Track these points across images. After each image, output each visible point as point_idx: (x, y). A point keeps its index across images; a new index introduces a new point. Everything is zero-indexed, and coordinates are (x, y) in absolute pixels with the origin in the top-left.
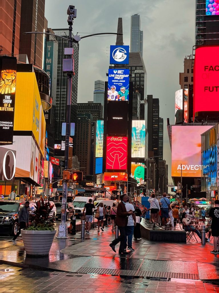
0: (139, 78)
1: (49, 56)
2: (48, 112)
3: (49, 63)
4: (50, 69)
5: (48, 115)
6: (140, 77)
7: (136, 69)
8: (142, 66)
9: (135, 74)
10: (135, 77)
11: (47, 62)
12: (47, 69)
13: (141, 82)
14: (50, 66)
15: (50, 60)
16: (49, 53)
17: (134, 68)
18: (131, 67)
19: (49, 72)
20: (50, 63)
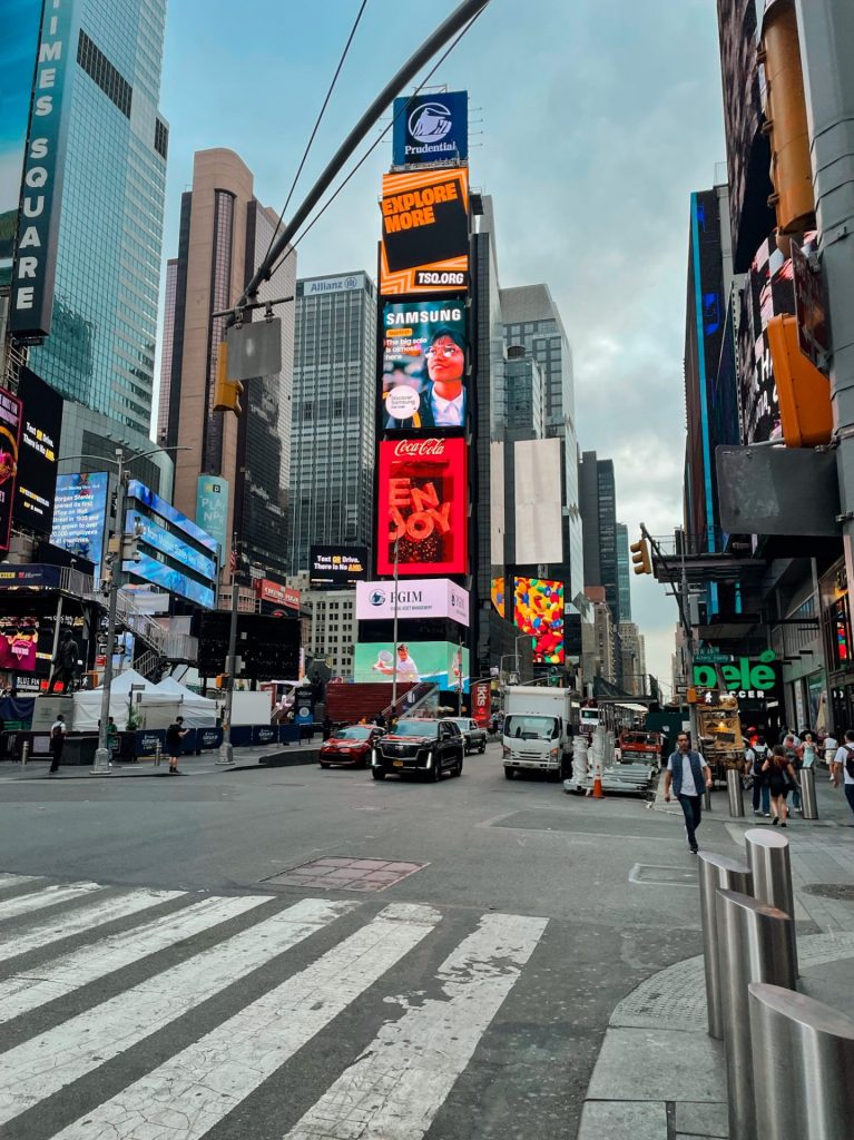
0: (544, 353)
1: (53, 31)
2: (32, 274)
3: (50, 59)
4: (52, 84)
5: (31, 290)
6: (548, 350)
7: (536, 330)
8: (554, 320)
9: (535, 341)
10: (535, 351)
11: (42, 59)
12: (41, 86)
13: (553, 364)
14: (53, 71)
15: (58, 45)
16: (54, 21)
17: (528, 328)
18: (522, 325)
19: (49, 98)
20: (58, 57)
